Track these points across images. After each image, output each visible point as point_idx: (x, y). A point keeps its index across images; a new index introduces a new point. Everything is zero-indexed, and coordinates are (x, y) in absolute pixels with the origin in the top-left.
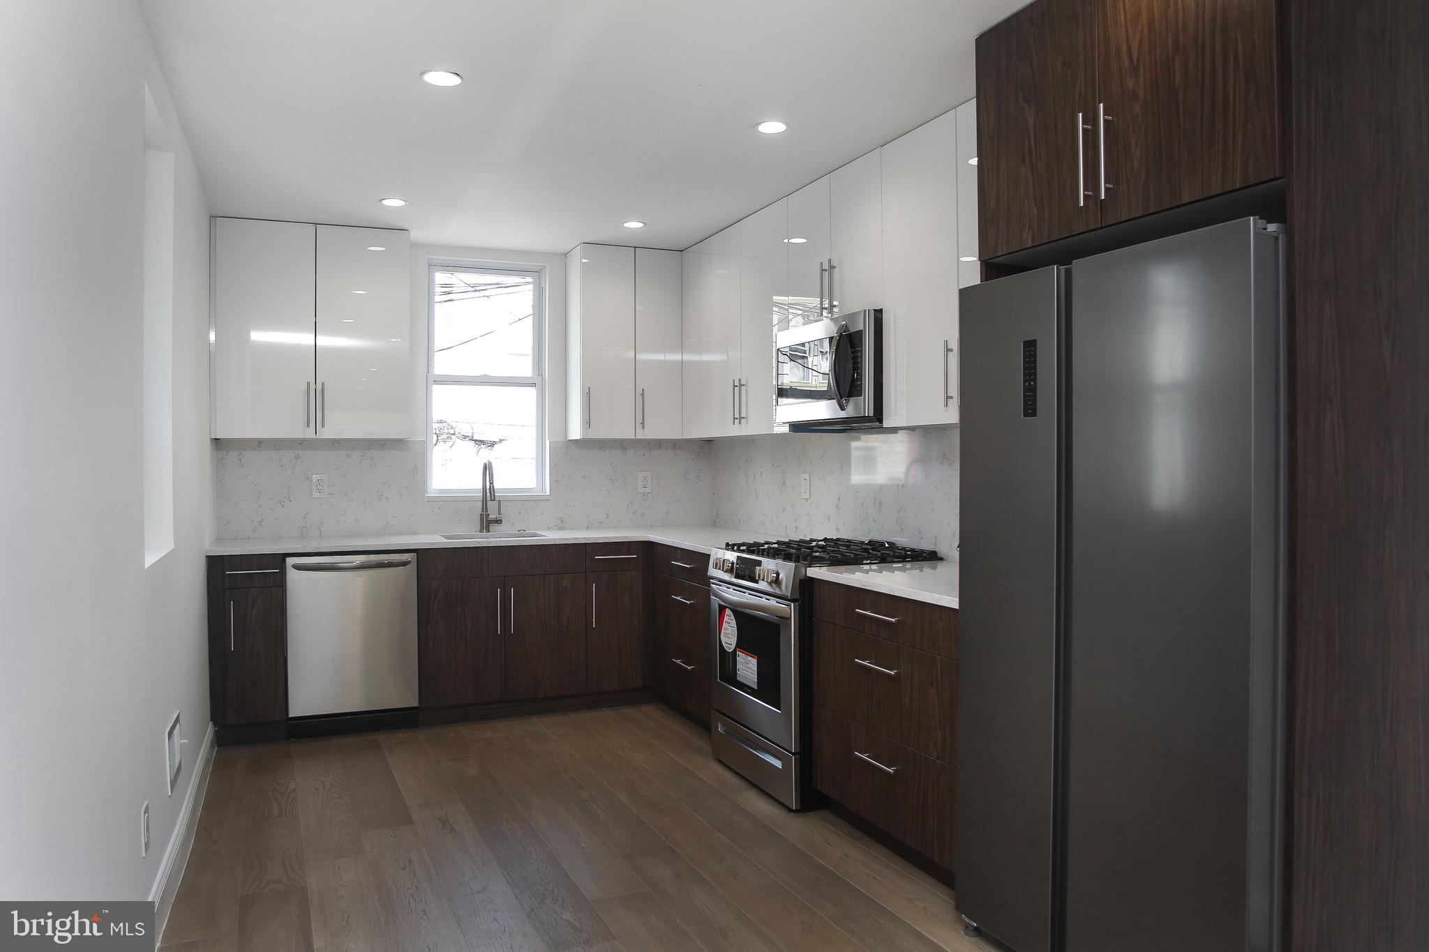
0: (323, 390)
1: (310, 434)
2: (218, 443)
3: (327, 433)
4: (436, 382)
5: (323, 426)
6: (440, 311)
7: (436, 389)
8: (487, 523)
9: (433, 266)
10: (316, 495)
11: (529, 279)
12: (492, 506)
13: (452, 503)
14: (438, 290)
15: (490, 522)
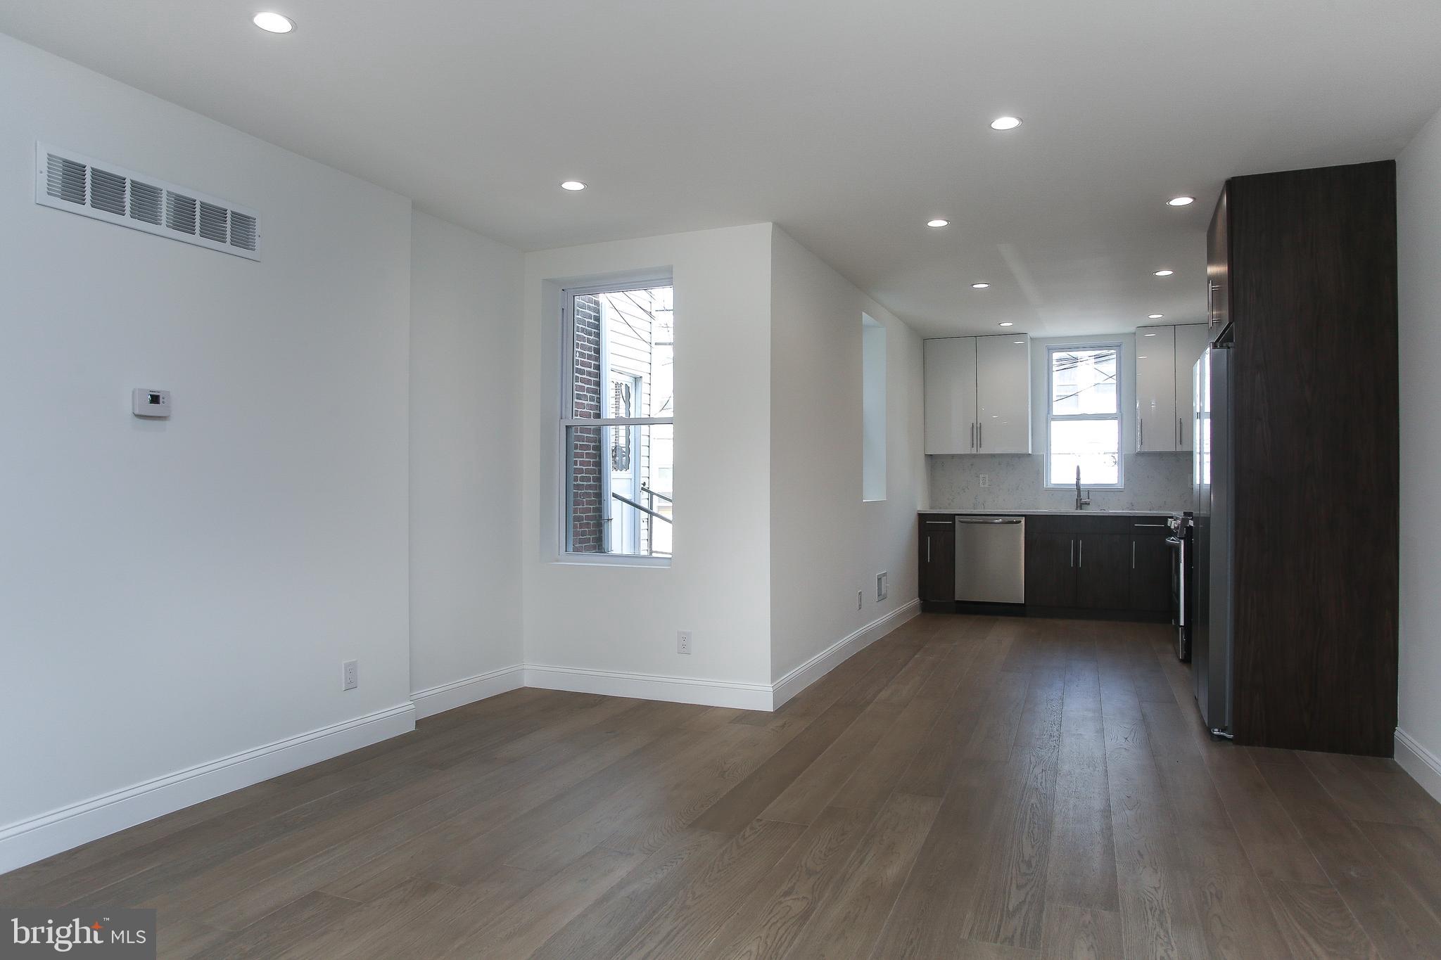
0: (980, 427)
1: (974, 452)
2: (931, 458)
3: (982, 451)
4: (1053, 419)
5: (981, 447)
6: (1056, 376)
7: (1053, 423)
8: (1080, 505)
9: (1051, 350)
10: (982, 485)
11: (1113, 351)
12: (1084, 495)
13: (1061, 490)
14: (1054, 362)
15: (1081, 504)
